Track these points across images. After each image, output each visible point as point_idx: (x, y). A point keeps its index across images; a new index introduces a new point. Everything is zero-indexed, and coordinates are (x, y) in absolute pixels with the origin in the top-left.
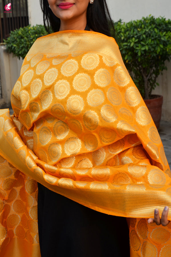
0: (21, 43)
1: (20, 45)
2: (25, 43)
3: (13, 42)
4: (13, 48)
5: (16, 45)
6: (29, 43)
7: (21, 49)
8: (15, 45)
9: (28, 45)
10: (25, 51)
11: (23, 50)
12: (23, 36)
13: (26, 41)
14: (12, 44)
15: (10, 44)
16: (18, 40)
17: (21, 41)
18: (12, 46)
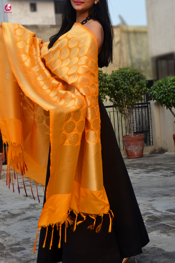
0: (160, 89)
1: (159, 91)
2: (163, 89)
3: (154, 90)
4: (153, 94)
5: (157, 92)
6: (167, 89)
7: (160, 94)
8: (155, 92)
9: (166, 90)
10: (163, 96)
11: (162, 95)
12: (163, 84)
13: (164, 88)
14: (153, 91)
15: (152, 91)
16: (158, 87)
17: (160, 88)
18: (153, 93)
